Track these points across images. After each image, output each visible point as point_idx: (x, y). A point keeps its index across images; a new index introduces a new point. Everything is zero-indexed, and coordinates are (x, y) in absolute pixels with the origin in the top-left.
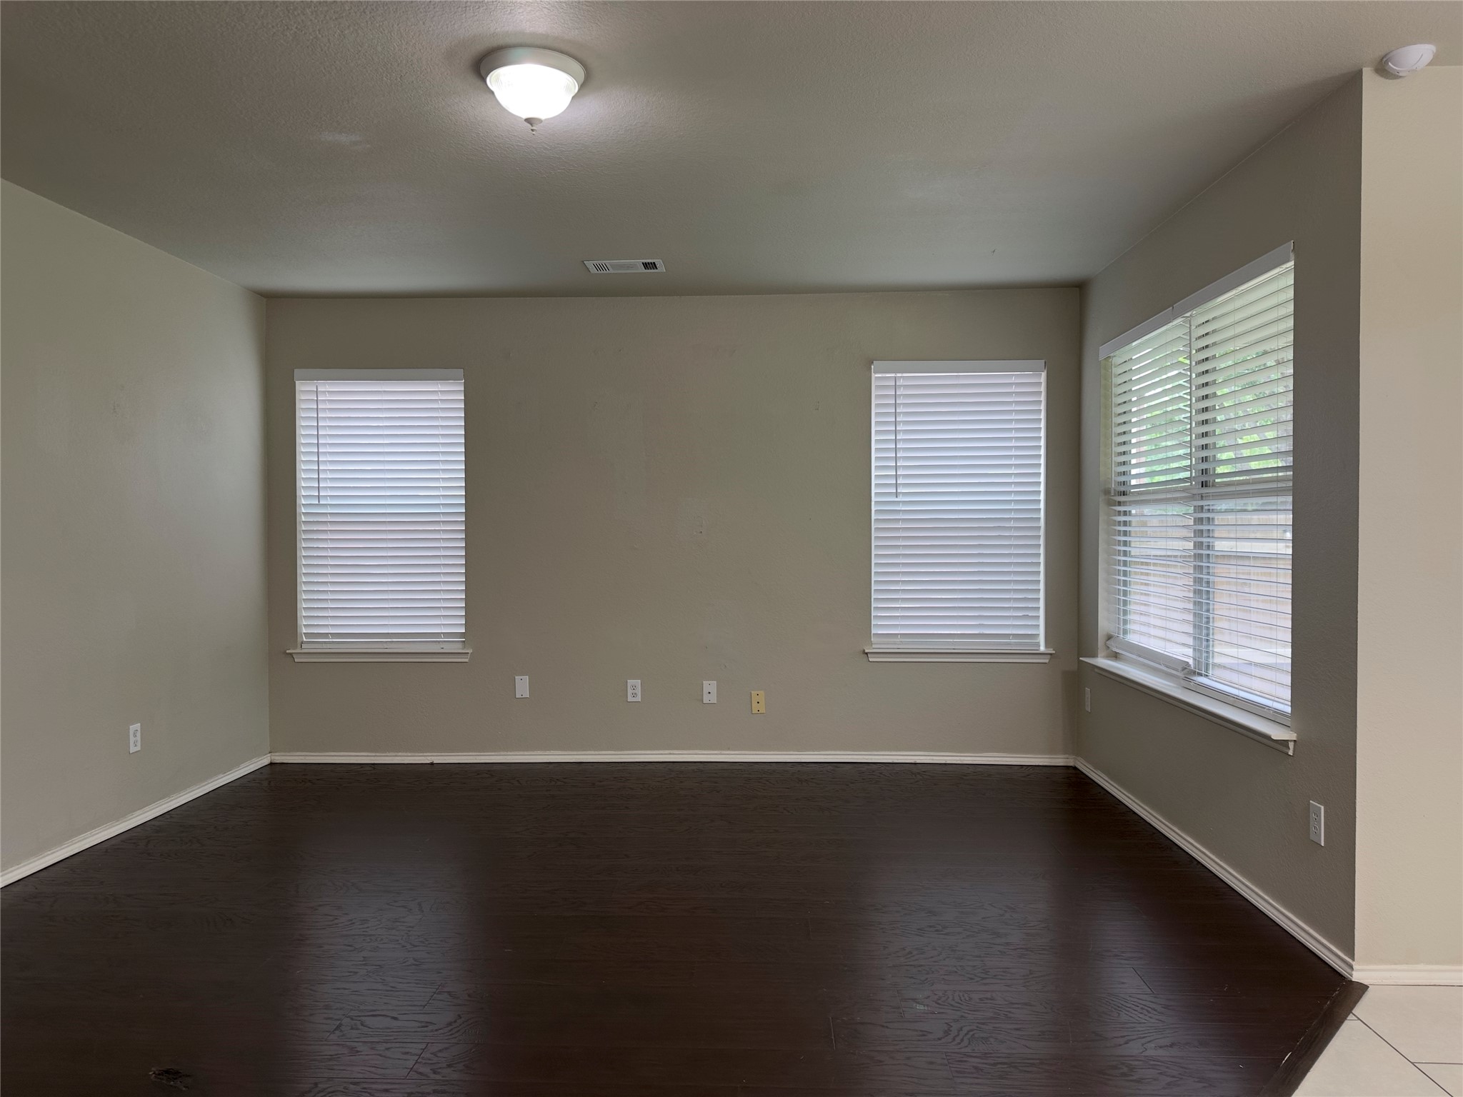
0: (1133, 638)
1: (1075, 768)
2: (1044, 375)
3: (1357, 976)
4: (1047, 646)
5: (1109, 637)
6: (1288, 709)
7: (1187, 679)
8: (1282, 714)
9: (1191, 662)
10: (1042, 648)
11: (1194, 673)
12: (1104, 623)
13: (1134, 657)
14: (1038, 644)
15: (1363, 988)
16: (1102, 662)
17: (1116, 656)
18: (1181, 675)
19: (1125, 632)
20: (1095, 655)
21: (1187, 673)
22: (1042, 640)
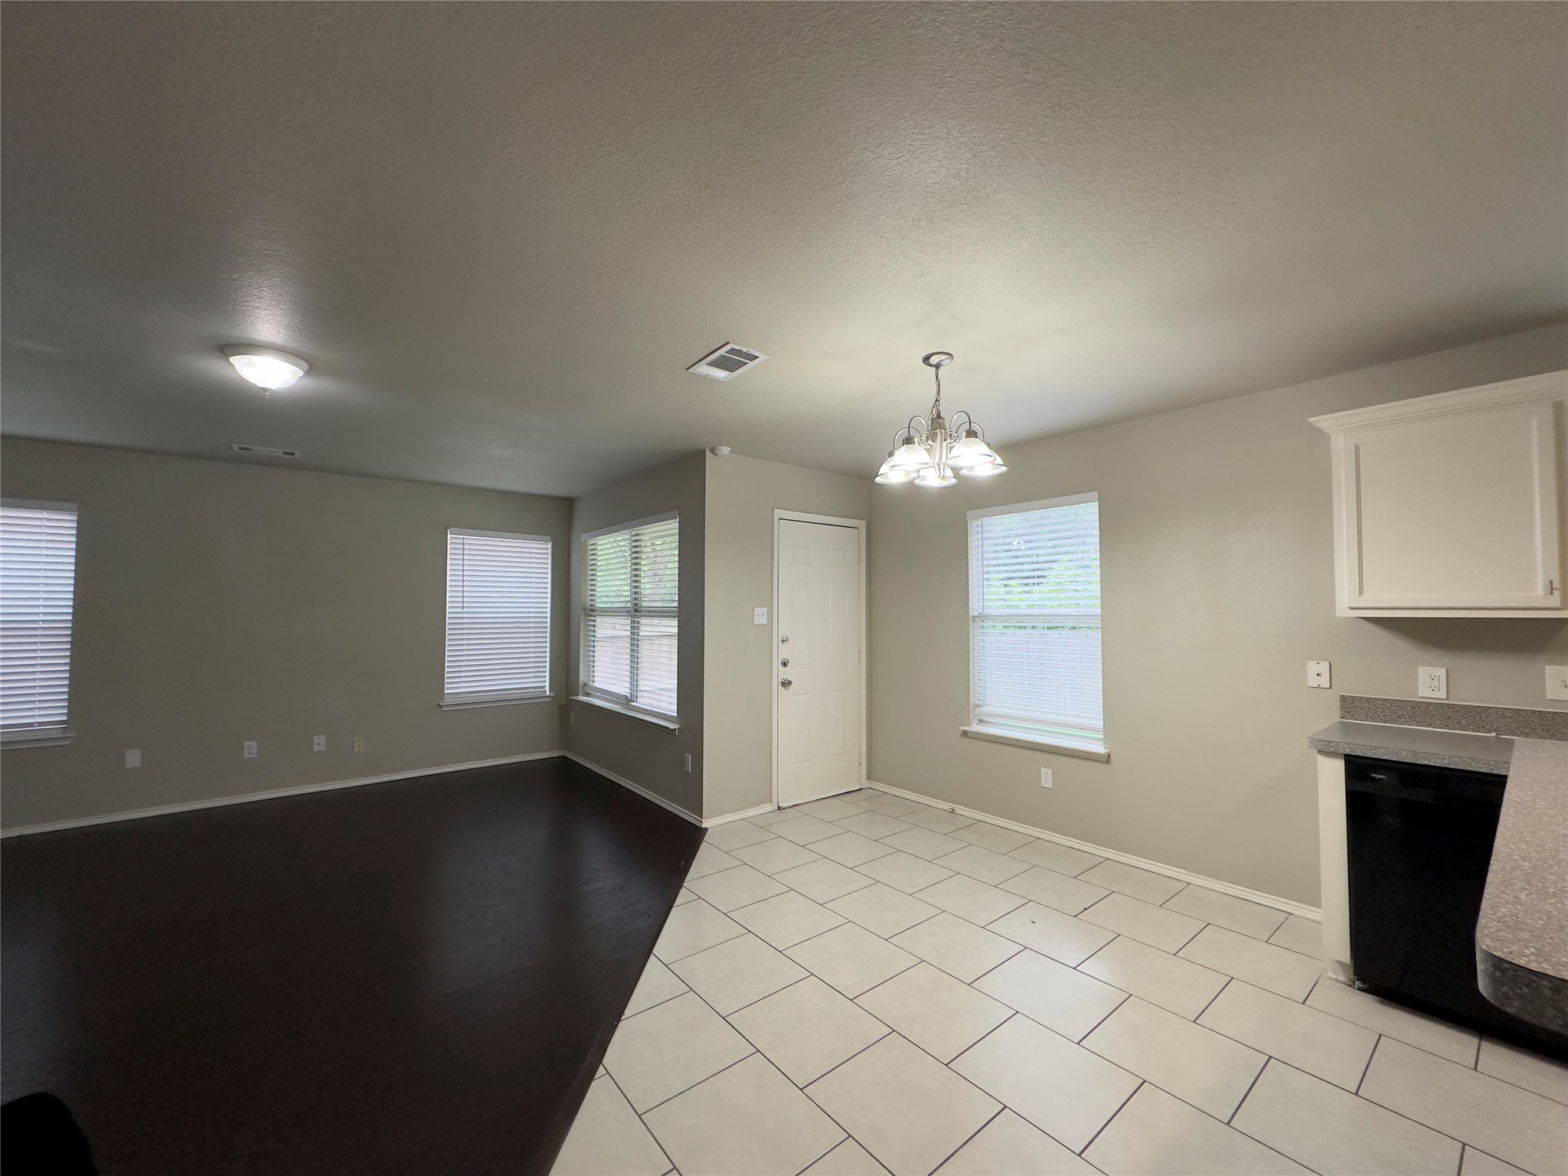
0: (596, 685)
1: (565, 757)
2: (550, 544)
3: (704, 826)
4: (550, 691)
5: (585, 685)
6: (676, 715)
7: (627, 704)
8: (673, 717)
9: (629, 696)
10: (548, 693)
11: (631, 701)
12: (582, 678)
13: (599, 694)
14: (546, 691)
15: (706, 829)
16: (582, 698)
17: (588, 695)
18: (624, 702)
19: (593, 681)
20: (578, 695)
21: (627, 701)
22: (547, 689)
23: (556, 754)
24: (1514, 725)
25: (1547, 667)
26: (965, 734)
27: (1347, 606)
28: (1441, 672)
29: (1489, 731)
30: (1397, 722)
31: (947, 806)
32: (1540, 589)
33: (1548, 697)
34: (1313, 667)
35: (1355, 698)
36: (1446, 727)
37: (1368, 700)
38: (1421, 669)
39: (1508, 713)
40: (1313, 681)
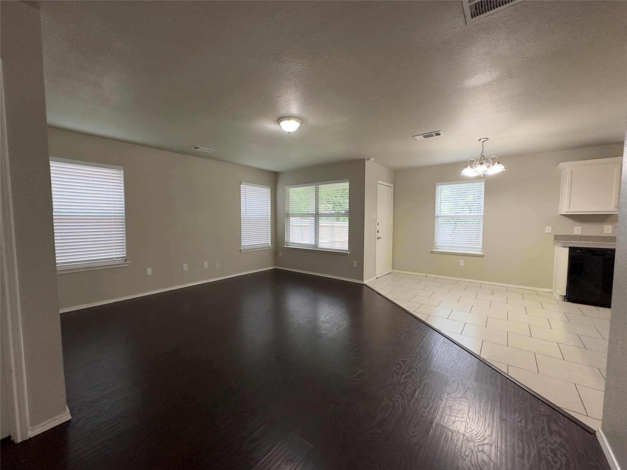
1: (276, 268)
2: (270, 190)
3: (364, 283)
5: (287, 242)
6: (347, 250)
7: (315, 247)
8: (345, 250)
9: (315, 245)
10: (270, 246)
12: (286, 240)
13: (296, 245)
17: (288, 245)
18: (313, 247)
19: (289, 241)
20: (284, 246)
22: (270, 244)
23: (273, 268)
24: (596, 239)
25: (605, 226)
26: (432, 252)
27: (566, 211)
28: (580, 228)
29: (591, 241)
30: (568, 240)
31: (425, 275)
32: (613, 208)
33: (605, 233)
34: (547, 228)
35: (558, 235)
36: (580, 241)
37: (561, 235)
38: (575, 228)
39: (595, 237)
40: (547, 231)
